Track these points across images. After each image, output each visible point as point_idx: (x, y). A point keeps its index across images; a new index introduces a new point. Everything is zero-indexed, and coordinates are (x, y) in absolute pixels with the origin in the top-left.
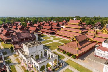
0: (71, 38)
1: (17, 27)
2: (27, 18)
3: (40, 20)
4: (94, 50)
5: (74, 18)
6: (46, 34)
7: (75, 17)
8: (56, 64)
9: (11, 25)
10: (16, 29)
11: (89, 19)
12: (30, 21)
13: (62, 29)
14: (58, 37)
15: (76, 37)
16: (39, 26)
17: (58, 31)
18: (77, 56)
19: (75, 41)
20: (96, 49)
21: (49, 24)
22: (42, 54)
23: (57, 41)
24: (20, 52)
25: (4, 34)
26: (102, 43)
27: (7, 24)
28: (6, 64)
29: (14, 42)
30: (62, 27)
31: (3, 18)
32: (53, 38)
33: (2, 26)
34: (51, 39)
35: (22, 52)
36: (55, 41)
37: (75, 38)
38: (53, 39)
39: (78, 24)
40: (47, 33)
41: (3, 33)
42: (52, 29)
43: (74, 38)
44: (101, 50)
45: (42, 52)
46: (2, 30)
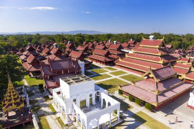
0: (144, 73)
1: (50, 50)
2: (66, 35)
3: (88, 40)
5: (149, 35)
6: (98, 64)
7: (152, 35)
8: (117, 119)
9: (40, 48)
10: (49, 53)
11: (179, 38)
12: (72, 41)
13: (126, 56)
14: (119, 69)
15: (153, 71)
16: (86, 49)
17: (120, 60)
18: (156, 105)
19: (153, 78)
21: (103, 47)
23: (118, 77)
25: (30, 62)
27: (34, 46)
29: (46, 76)
30: (127, 51)
31: (28, 35)
32: (111, 71)
33: (27, 49)
34: (107, 73)
35: (59, 93)
36: (114, 77)
37: (151, 72)
38: (110, 73)
39: (158, 47)
40: (100, 62)
41: (27, 60)
42: (109, 56)
43: (149, 74)
45: (91, 95)
46: (27, 56)
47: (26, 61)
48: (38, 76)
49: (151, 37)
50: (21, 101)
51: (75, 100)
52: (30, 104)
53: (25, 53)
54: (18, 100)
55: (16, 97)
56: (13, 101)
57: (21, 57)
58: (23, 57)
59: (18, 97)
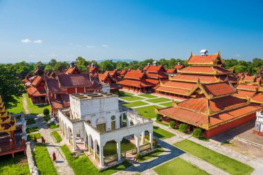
6: (131, 91)
13: (170, 78)
14: (160, 96)
15: (204, 86)
17: (161, 84)
18: (207, 128)
29: (52, 95)
32: (147, 98)
34: (143, 101)
36: (151, 104)
37: (201, 87)
38: (147, 100)
39: (212, 63)
40: (134, 88)
42: (147, 80)
43: (198, 89)
49: (203, 51)
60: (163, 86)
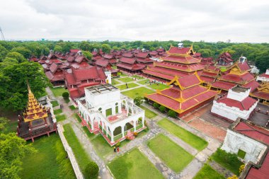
0: (169, 81)
1: (75, 58)
2: (92, 42)
4: (212, 104)
5: (178, 43)
6: (125, 73)
7: (181, 42)
9: (64, 56)
10: (74, 62)
12: (98, 48)
13: (155, 64)
16: (114, 58)
17: (148, 68)
19: (178, 86)
20: (215, 102)
21: (131, 55)
22: (117, 108)
23: (144, 86)
24: (79, 103)
25: (53, 72)
26: (227, 92)
28: (57, 121)
30: (155, 59)
31: (50, 42)
33: (49, 57)
34: (135, 82)
35: (84, 102)
36: (141, 86)
38: (138, 82)
40: (128, 70)
42: (137, 65)
43: (175, 82)
44: (224, 105)
45: (117, 104)
46: (49, 65)
47: (49, 70)
48: (63, 86)
49: (180, 44)
50: (45, 111)
51: (100, 109)
52: (55, 114)
53: (47, 61)
54: (41, 110)
55: (38, 107)
56: (35, 112)
57: (43, 65)
58: (45, 66)
59: (41, 108)
60: (149, 70)
